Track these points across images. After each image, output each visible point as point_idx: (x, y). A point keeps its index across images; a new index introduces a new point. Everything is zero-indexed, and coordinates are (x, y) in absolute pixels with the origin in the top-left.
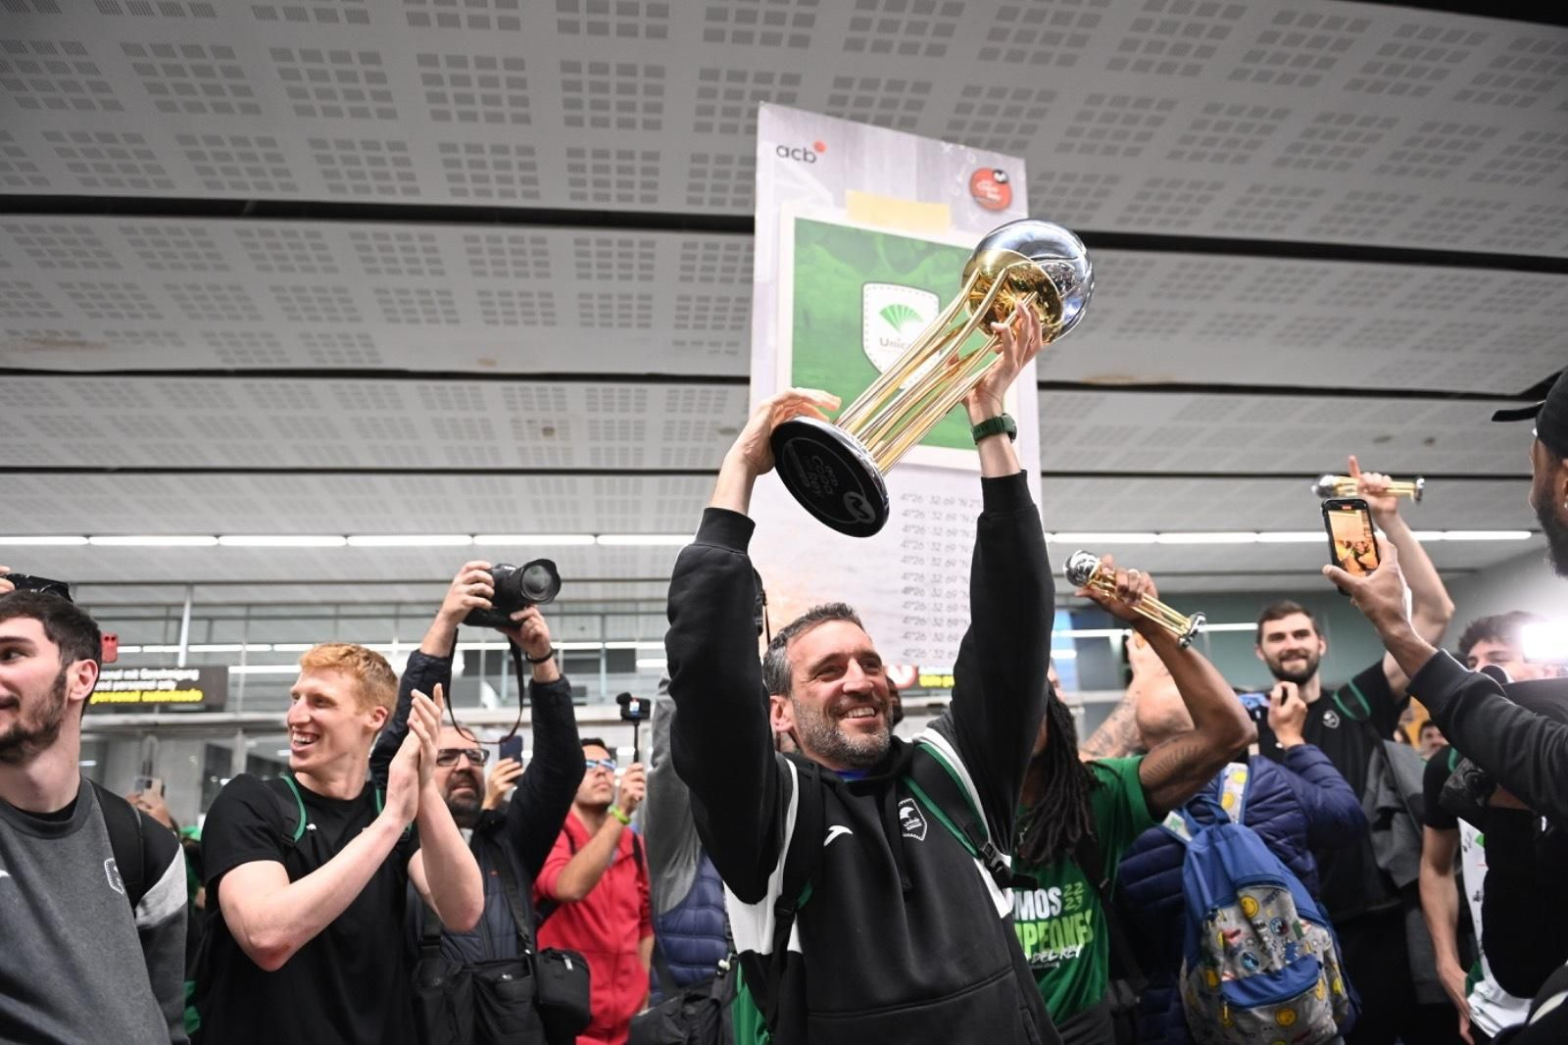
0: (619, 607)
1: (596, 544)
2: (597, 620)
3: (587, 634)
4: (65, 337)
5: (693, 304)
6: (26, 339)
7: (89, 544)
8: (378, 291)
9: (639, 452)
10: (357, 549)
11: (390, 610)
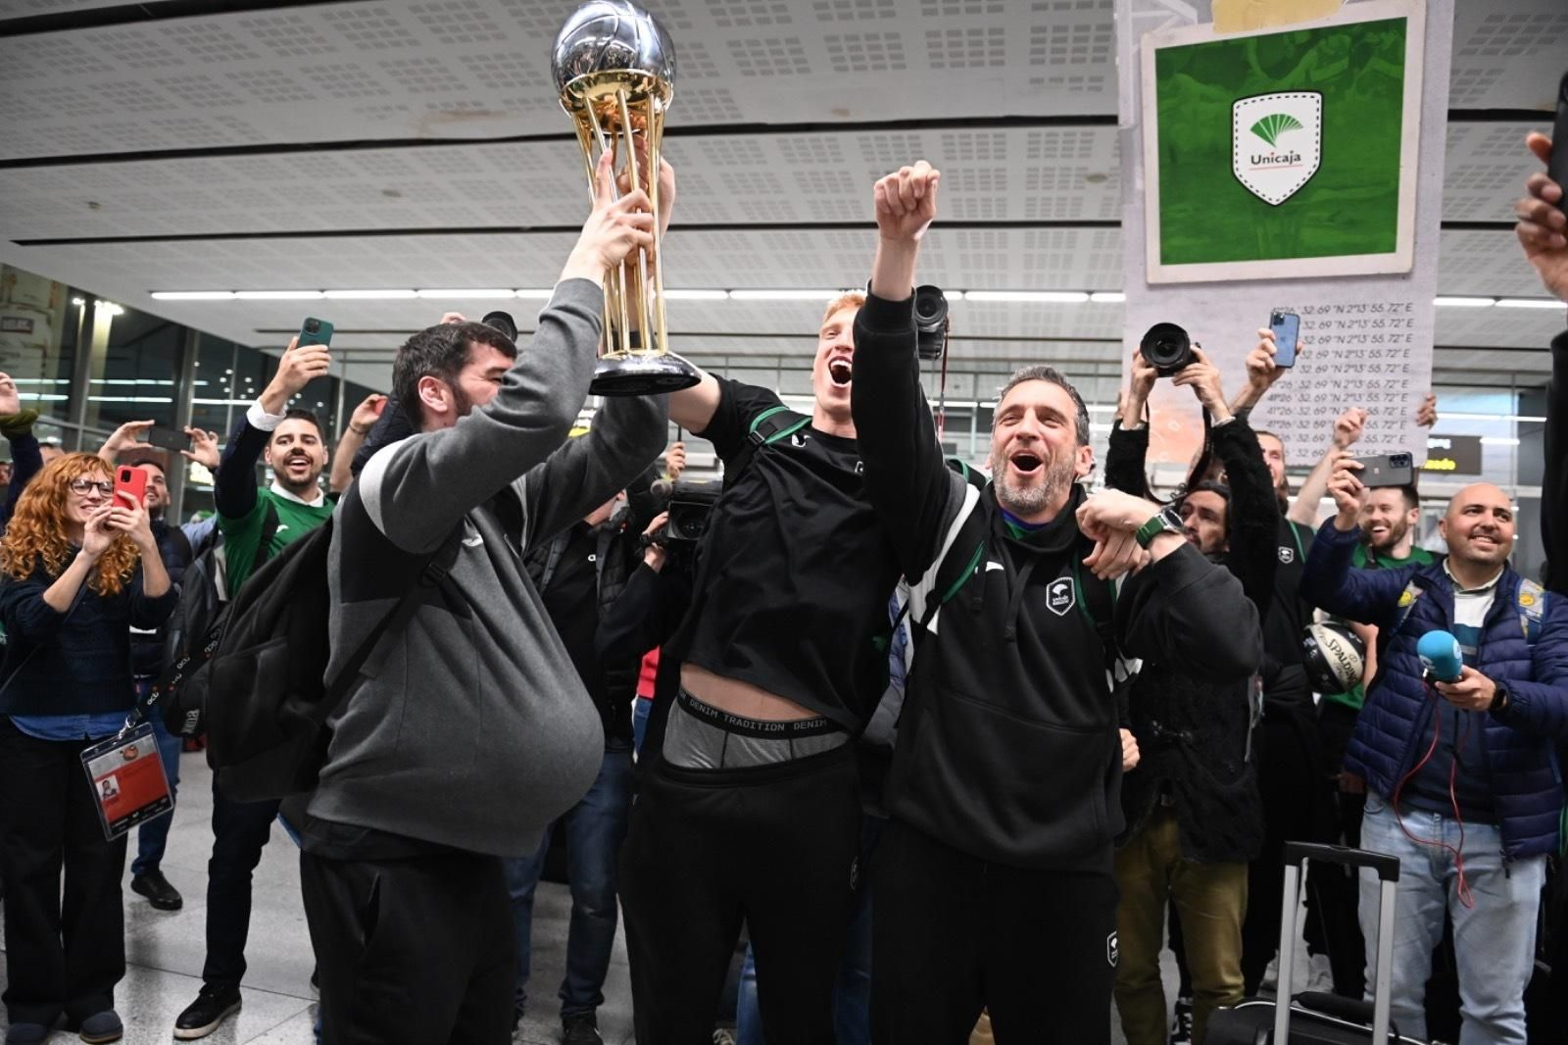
0: (992, 367)
1: (964, 299)
2: (971, 377)
3: (961, 393)
4: (471, 108)
5: (1049, 35)
6: (442, 111)
7: (517, 297)
8: (731, 44)
9: (1002, 203)
10: (740, 303)
11: (774, 362)
